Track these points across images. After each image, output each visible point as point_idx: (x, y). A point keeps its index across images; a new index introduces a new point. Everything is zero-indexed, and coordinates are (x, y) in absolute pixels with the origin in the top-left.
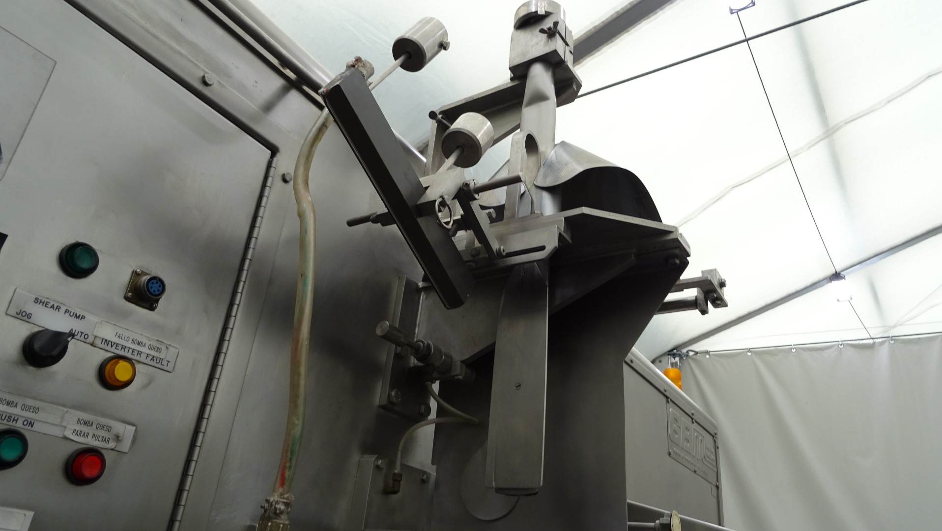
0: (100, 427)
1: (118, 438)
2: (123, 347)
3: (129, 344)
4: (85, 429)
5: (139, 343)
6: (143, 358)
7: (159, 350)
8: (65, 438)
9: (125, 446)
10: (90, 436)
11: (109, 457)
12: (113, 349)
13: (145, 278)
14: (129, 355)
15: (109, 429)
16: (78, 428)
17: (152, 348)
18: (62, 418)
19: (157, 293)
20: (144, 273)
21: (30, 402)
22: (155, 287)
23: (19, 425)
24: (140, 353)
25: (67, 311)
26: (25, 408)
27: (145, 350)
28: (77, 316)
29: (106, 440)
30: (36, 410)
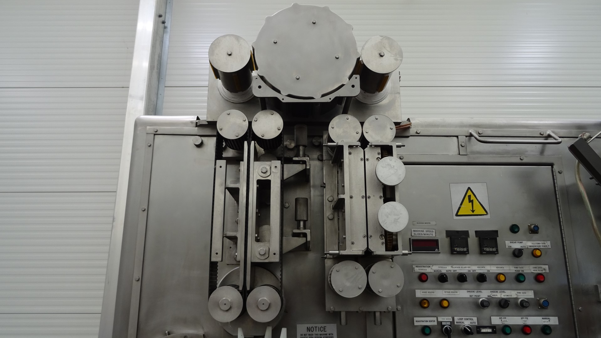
0: (539, 268)
1: (545, 269)
2: (535, 246)
3: (536, 245)
4: (536, 269)
5: (539, 244)
6: (541, 247)
7: (545, 244)
8: (532, 272)
9: (548, 271)
10: (538, 270)
11: (544, 275)
12: (533, 248)
13: (533, 226)
14: (537, 248)
15: (541, 268)
16: (534, 269)
17: (542, 244)
18: (529, 268)
19: (537, 230)
20: (531, 225)
21: (521, 266)
22: (536, 228)
23: (521, 272)
24: (540, 246)
25: (518, 242)
26: (520, 268)
27: (541, 245)
28: (521, 243)
29: (542, 271)
30: (523, 268)
